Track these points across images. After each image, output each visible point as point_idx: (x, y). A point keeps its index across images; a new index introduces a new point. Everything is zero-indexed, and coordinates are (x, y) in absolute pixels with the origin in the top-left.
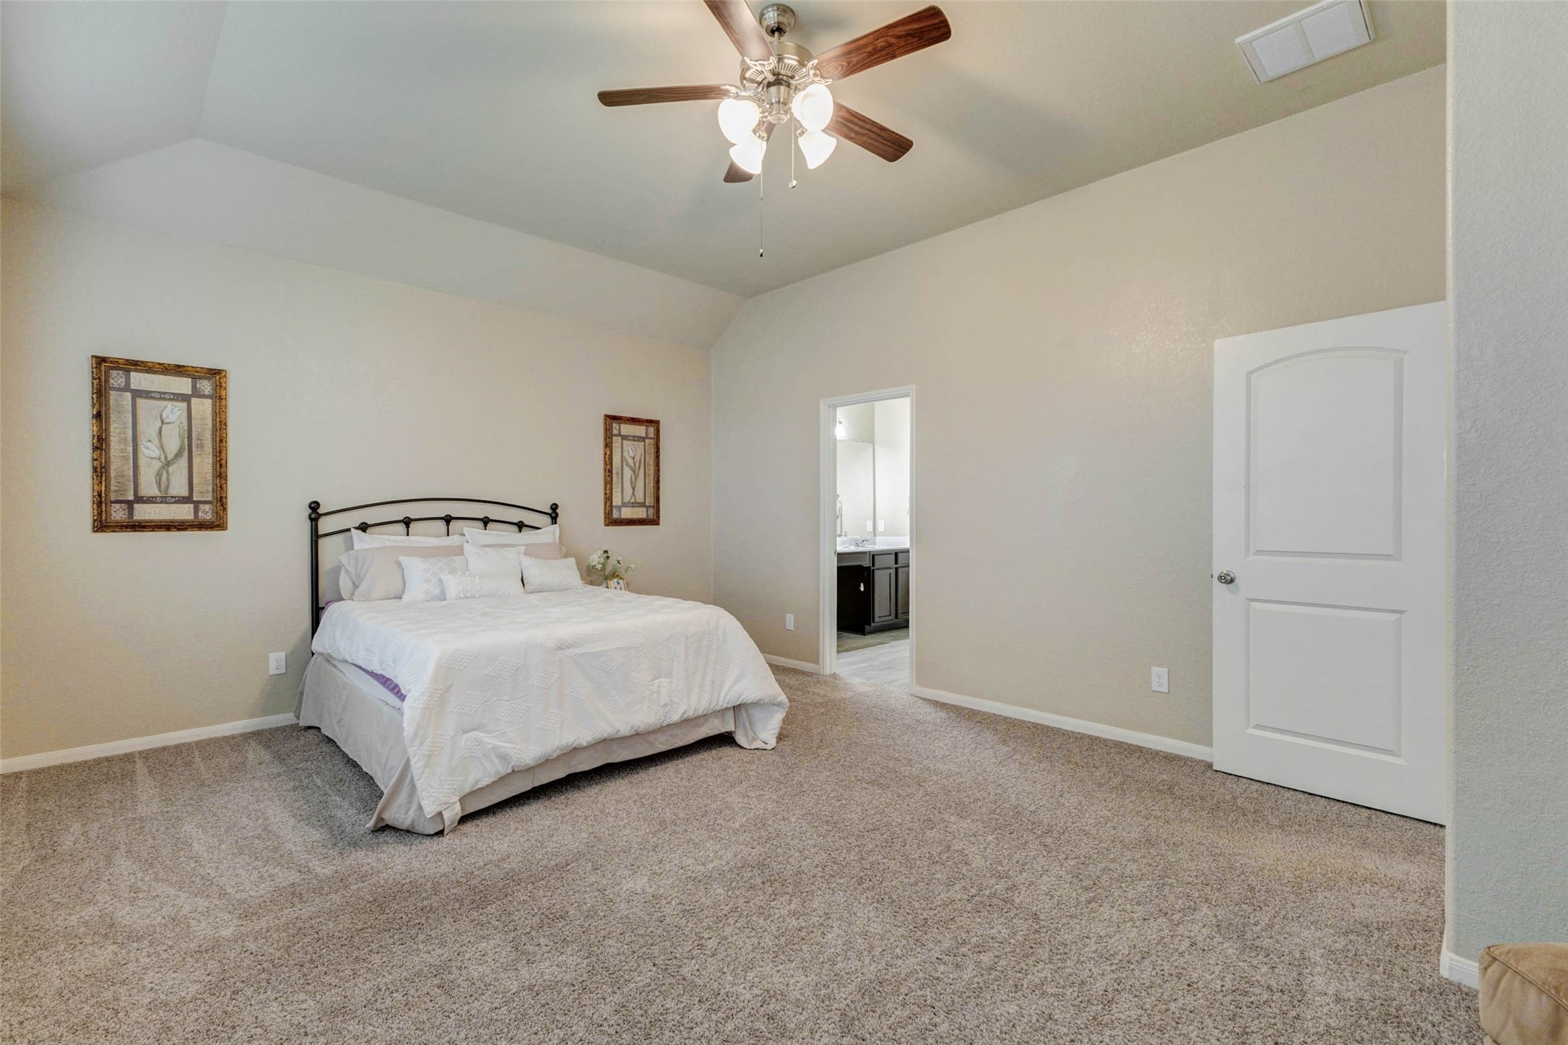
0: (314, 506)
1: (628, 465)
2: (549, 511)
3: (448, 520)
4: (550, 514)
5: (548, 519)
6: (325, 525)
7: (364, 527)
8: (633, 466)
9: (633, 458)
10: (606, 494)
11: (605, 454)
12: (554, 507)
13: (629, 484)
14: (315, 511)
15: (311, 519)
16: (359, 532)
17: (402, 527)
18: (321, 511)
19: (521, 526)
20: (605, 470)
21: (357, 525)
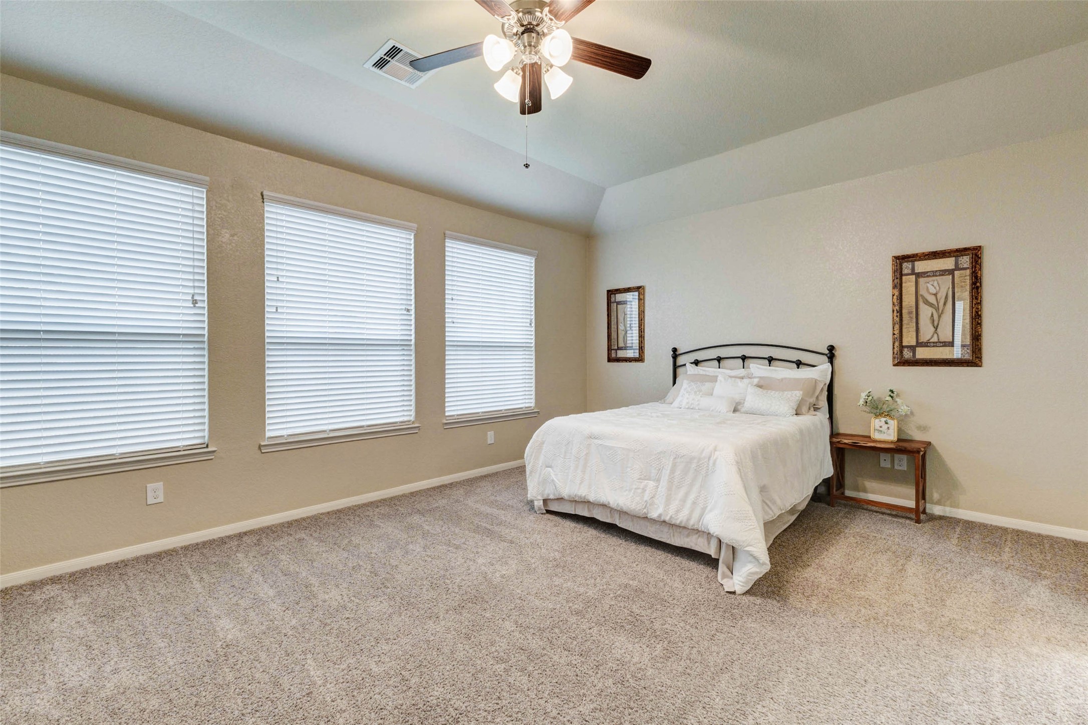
0: (675, 350)
1: (927, 302)
2: (827, 352)
3: (744, 358)
4: (826, 355)
5: (825, 359)
6: (681, 360)
7: (696, 363)
8: (935, 303)
9: (935, 295)
10: (894, 334)
11: (893, 295)
12: (831, 348)
13: (929, 322)
14: (675, 354)
15: (673, 357)
16: (694, 366)
17: (716, 362)
18: (677, 353)
19: (799, 364)
20: (893, 311)
21: (693, 361)
